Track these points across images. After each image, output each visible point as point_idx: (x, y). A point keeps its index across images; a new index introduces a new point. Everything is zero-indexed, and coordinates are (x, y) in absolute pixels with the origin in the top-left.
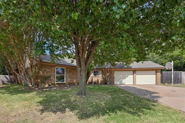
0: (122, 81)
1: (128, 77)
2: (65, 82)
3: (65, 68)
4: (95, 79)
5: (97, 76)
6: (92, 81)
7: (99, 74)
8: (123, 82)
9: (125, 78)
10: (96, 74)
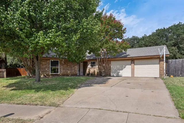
0: (119, 72)
1: (125, 67)
2: (59, 73)
3: (59, 61)
4: (92, 71)
5: (94, 67)
6: (89, 72)
7: (95, 65)
8: (120, 74)
9: (122, 69)
10: (93, 65)
